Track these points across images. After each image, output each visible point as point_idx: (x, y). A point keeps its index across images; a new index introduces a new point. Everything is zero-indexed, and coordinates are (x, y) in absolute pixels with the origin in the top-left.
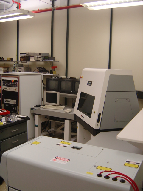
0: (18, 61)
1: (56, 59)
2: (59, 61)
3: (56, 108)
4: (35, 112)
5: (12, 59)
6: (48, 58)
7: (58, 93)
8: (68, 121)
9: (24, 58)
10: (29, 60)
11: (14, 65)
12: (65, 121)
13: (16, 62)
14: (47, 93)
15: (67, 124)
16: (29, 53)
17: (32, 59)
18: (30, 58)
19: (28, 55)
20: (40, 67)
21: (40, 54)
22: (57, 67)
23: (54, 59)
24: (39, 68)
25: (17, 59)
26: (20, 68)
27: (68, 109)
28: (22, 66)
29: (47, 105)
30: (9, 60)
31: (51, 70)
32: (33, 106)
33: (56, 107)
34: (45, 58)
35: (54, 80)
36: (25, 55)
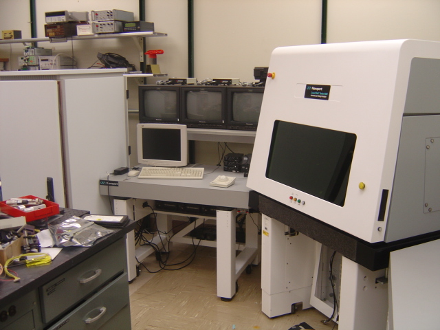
0: (34, 39)
1: (157, 29)
2: (166, 35)
3: (178, 173)
4: (114, 191)
5: (18, 34)
6: (137, 26)
7: (183, 128)
8: (230, 213)
9: (59, 27)
10: (75, 33)
11: (26, 51)
12: (219, 213)
13: (28, 42)
14: (144, 130)
15: (224, 222)
16: (71, 13)
17: (83, 31)
18: (78, 27)
19: (70, 17)
20: (110, 55)
21: (110, 14)
22: (162, 53)
23: (151, 27)
24: (105, 58)
25: (34, 34)
26: (47, 60)
27: (223, 177)
28: (49, 52)
29: (149, 166)
30: (8, 35)
31: (141, 63)
32: (106, 174)
33: (179, 171)
34: (127, 25)
35: (163, 88)
36: (63, 19)
